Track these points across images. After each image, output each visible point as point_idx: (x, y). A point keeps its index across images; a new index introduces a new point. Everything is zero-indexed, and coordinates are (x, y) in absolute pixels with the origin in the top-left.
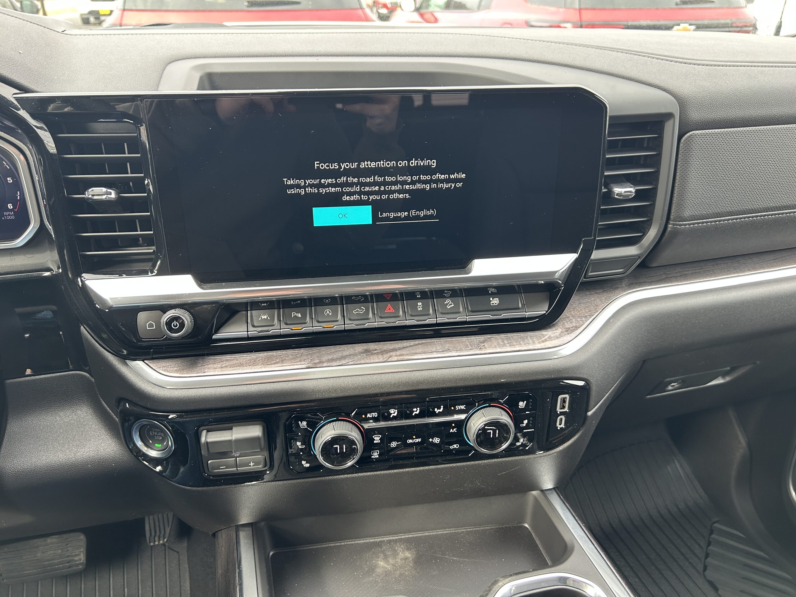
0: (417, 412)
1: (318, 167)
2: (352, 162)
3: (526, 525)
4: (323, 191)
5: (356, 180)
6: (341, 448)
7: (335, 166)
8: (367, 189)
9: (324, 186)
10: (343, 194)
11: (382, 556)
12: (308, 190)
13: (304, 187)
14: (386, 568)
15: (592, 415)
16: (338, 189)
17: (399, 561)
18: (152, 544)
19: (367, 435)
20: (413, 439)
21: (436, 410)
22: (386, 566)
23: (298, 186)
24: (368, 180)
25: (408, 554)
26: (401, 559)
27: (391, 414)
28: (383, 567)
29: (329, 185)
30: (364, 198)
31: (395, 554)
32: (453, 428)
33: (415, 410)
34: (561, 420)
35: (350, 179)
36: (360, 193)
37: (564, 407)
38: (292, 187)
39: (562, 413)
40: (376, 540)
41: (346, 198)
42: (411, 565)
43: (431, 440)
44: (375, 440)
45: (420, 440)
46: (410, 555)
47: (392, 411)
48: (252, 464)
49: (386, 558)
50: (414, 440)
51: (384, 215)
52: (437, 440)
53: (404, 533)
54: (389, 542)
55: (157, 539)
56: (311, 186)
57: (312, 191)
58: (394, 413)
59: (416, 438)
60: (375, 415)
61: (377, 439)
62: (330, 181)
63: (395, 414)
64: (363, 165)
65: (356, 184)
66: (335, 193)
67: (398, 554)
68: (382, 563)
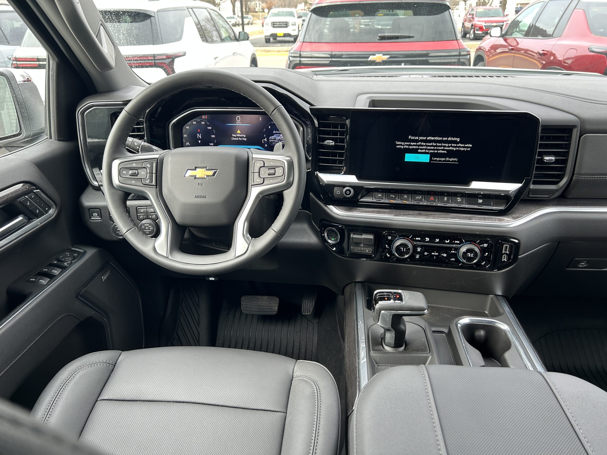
0: (438, 241)
1: (410, 138)
2: (424, 137)
3: (486, 312)
4: (411, 147)
5: (425, 144)
6: (404, 249)
7: (417, 138)
8: (429, 148)
9: (411, 145)
10: (418, 149)
12: (405, 147)
13: (404, 145)
15: (521, 258)
16: (417, 147)
18: (304, 314)
19: (415, 247)
21: (446, 241)
23: (401, 145)
24: (430, 144)
27: (426, 240)
29: (414, 145)
30: (427, 151)
32: (453, 251)
33: (437, 239)
34: (504, 256)
35: (422, 144)
36: (426, 149)
37: (506, 251)
38: (399, 145)
39: (504, 253)
41: (419, 151)
43: (442, 255)
45: (438, 254)
47: (427, 238)
48: (367, 251)
51: (435, 159)
52: (445, 255)
55: (306, 312)
56: (406, 145)
57: (407, 147)
59: (436, 253)
60: (419, 239)
61: (419, 249)
62: (414, 144)
63: (428, 240)
64: (428, 138)
65: (425, 146)
66: (416, 148)
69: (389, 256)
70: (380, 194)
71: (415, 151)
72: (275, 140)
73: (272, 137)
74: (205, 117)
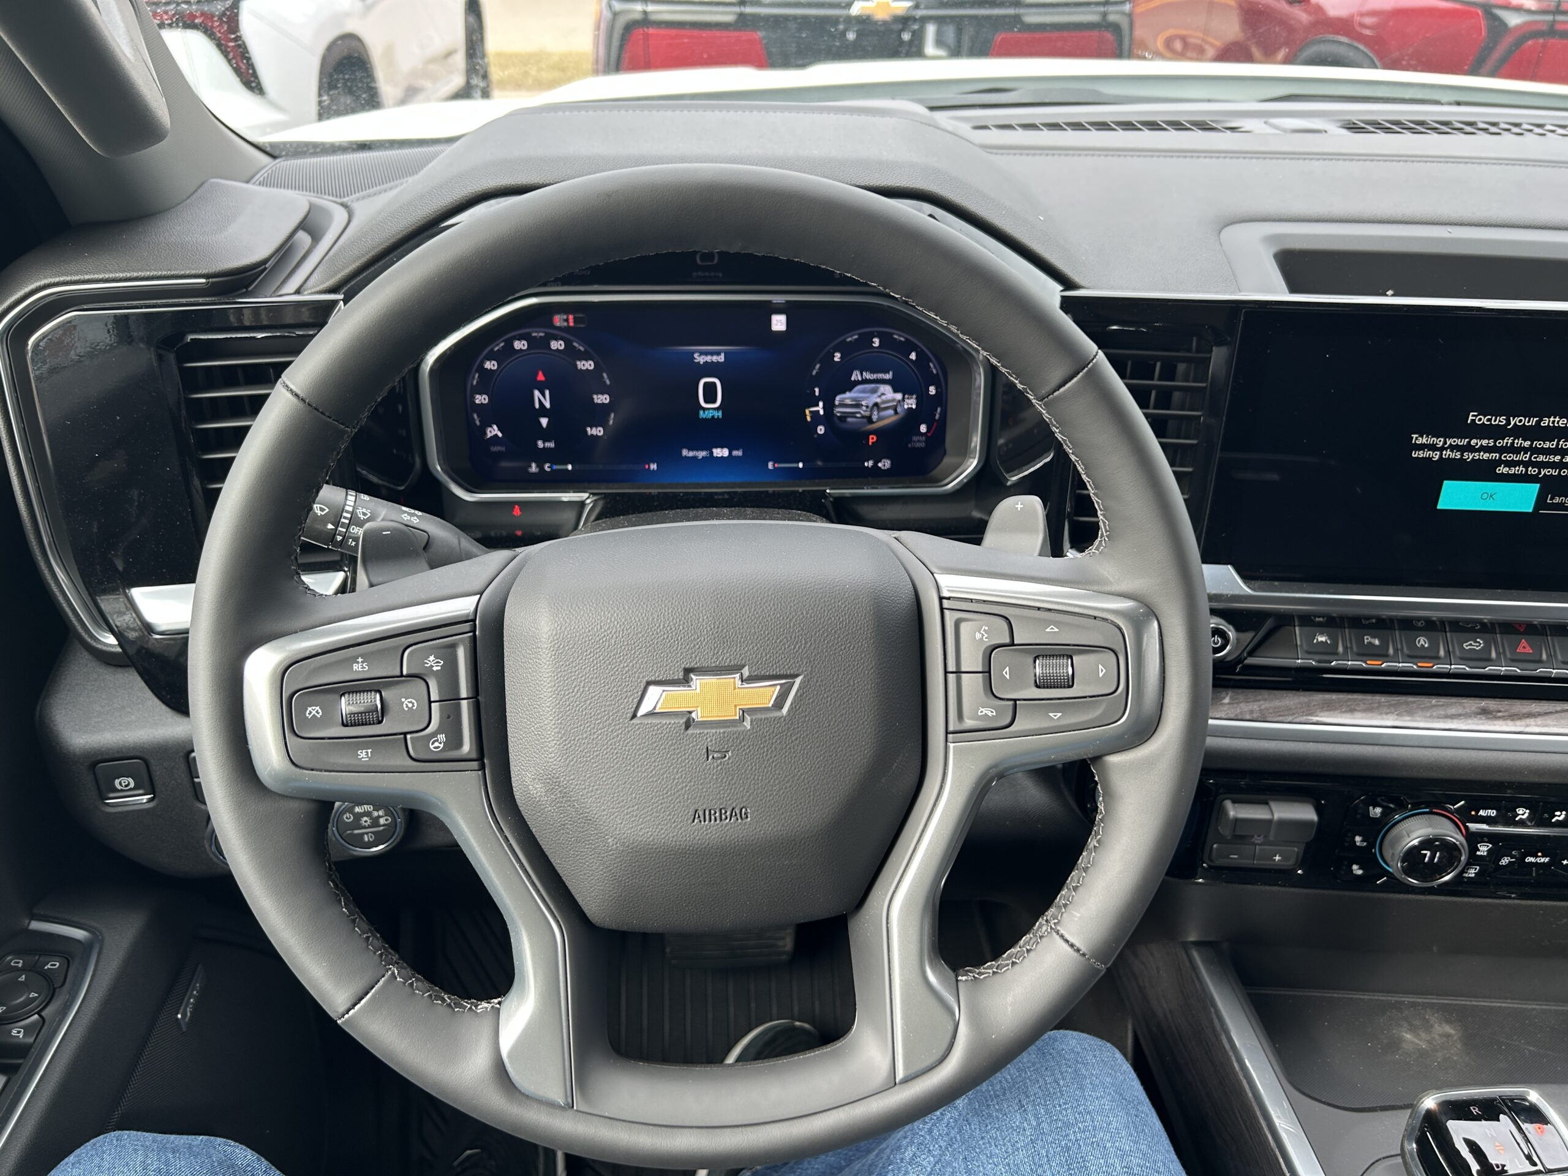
0: (1561, 818)
1: (1473, 421)
2: (1530, 416)
4: (1469, 456)
5: (1527, 444)
6: (1432, 856)
7: (1502, 420)
8: (1541, 458)
9: (1470, 448)
10: (1499, 462)
11: (1406, 1025)
12: (1447, 454)
13: (1442, 449)
14: (1418, 1044)
16: (1495, 456)
17: (1437, 1037)
19: (1469, 841)
20: (1537, 856)
22: (1417, 1041)
23: (1433, 447)
24: (1547, 445)
25: (1448, 1029)
26: (1439, 1035)
27: (1519, 815)
28: (1412, 1042)
29: (1483, 449)
30: (1532, 471)
31: (1428, 1028)
33: (1558, 813)
35: (1519, 442)
36: (1526, 464)
38: (1422, 447)
40: (1390, 998)
41: (1502, 470)
42: (1459, 1046)
43: (1564, 861)
44: (1479, 850)
45: (1547, 860)
46: (1453, 1032)
47: (1520, 811)
49: (1413, 1029)
50: (1538, 859)
51: (1557, 500)
53: (1437, 995)
54: (1413, 1005)
56: (1452, 448)
57: (1452, 456)
58: (1523, 815)
59: (1543, 856)
60: (1492, 813)
61: (1483, 850)
62: (1485, 442)
63: (1524, 817)
64: (1545, 422)
65: (1525, 450)
66: (1489, 460)
67: (1432, 1026)
68: (1408, 1036)
69: (1360, 872)
70: (1322, 634)
71: (1484, 472)
72: (858, 406)
73: (848, 394)
74: (567, 320)
